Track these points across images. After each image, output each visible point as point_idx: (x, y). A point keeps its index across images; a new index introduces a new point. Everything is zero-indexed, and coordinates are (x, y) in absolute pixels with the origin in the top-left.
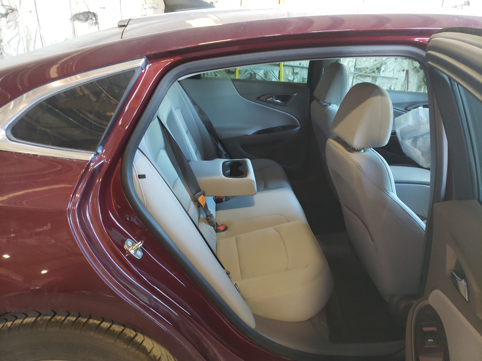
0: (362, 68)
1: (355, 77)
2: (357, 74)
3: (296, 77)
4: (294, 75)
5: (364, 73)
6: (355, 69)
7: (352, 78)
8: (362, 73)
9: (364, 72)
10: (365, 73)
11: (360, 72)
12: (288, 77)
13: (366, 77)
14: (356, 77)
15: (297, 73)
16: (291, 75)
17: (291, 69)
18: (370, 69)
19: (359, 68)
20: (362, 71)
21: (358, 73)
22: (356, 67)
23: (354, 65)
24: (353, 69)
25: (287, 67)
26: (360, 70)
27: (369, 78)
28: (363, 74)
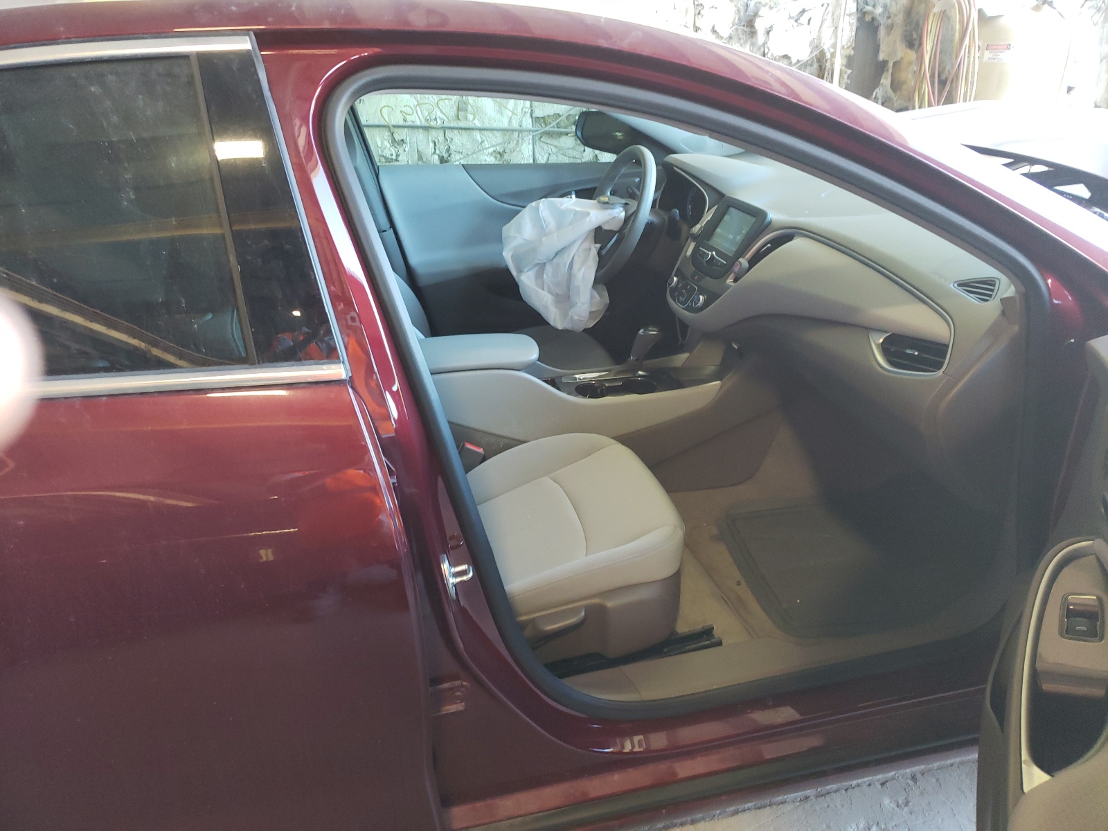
0: (549, 116)
1: (537, 138)
2: (537, 131)
3: (401, 151)
4: (396, 145)
5: (553, 127)
6: (534, 119)
7: (531, 141)
8: (547, 129)
9: (554, 124)
10: (558, 126)
11: (546, 125)
12: (382, 152)
13: (559, 137)
14: (540, 139)
15: (403, 140)
16: (388, 146)
17: (386, 134)
18: (566, 117)
19: (542, 118)
20: (550, 123)
21: (541, 128)
22: (534, 116)
23: (530, 111)
24: (530, 121)
25: (377, 130)
26: (544, 122)
27: (567, 137)
28: (551, 129)
